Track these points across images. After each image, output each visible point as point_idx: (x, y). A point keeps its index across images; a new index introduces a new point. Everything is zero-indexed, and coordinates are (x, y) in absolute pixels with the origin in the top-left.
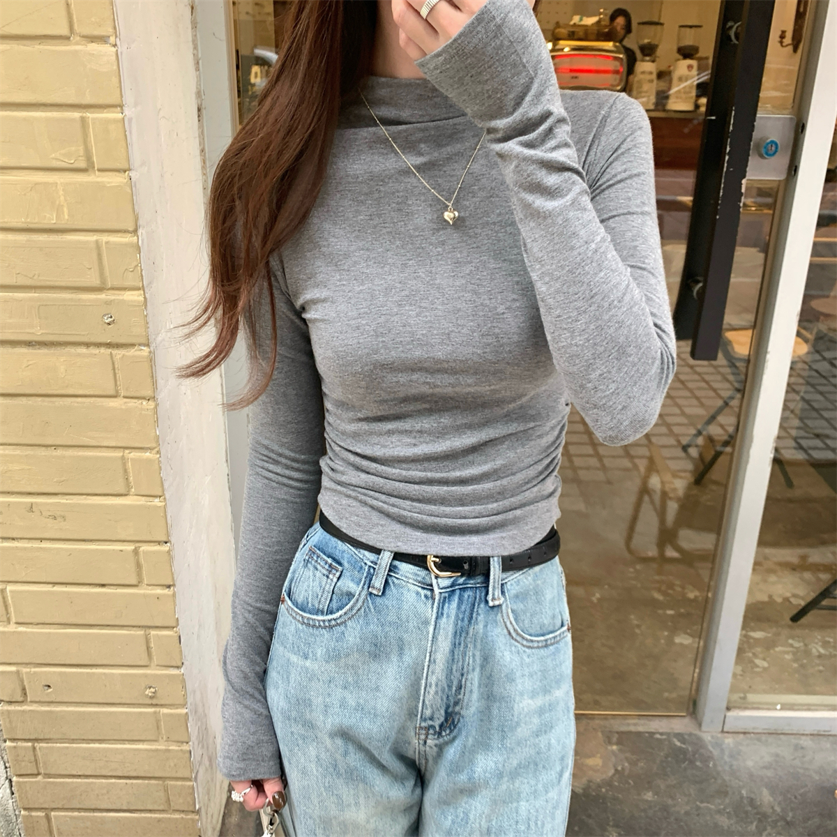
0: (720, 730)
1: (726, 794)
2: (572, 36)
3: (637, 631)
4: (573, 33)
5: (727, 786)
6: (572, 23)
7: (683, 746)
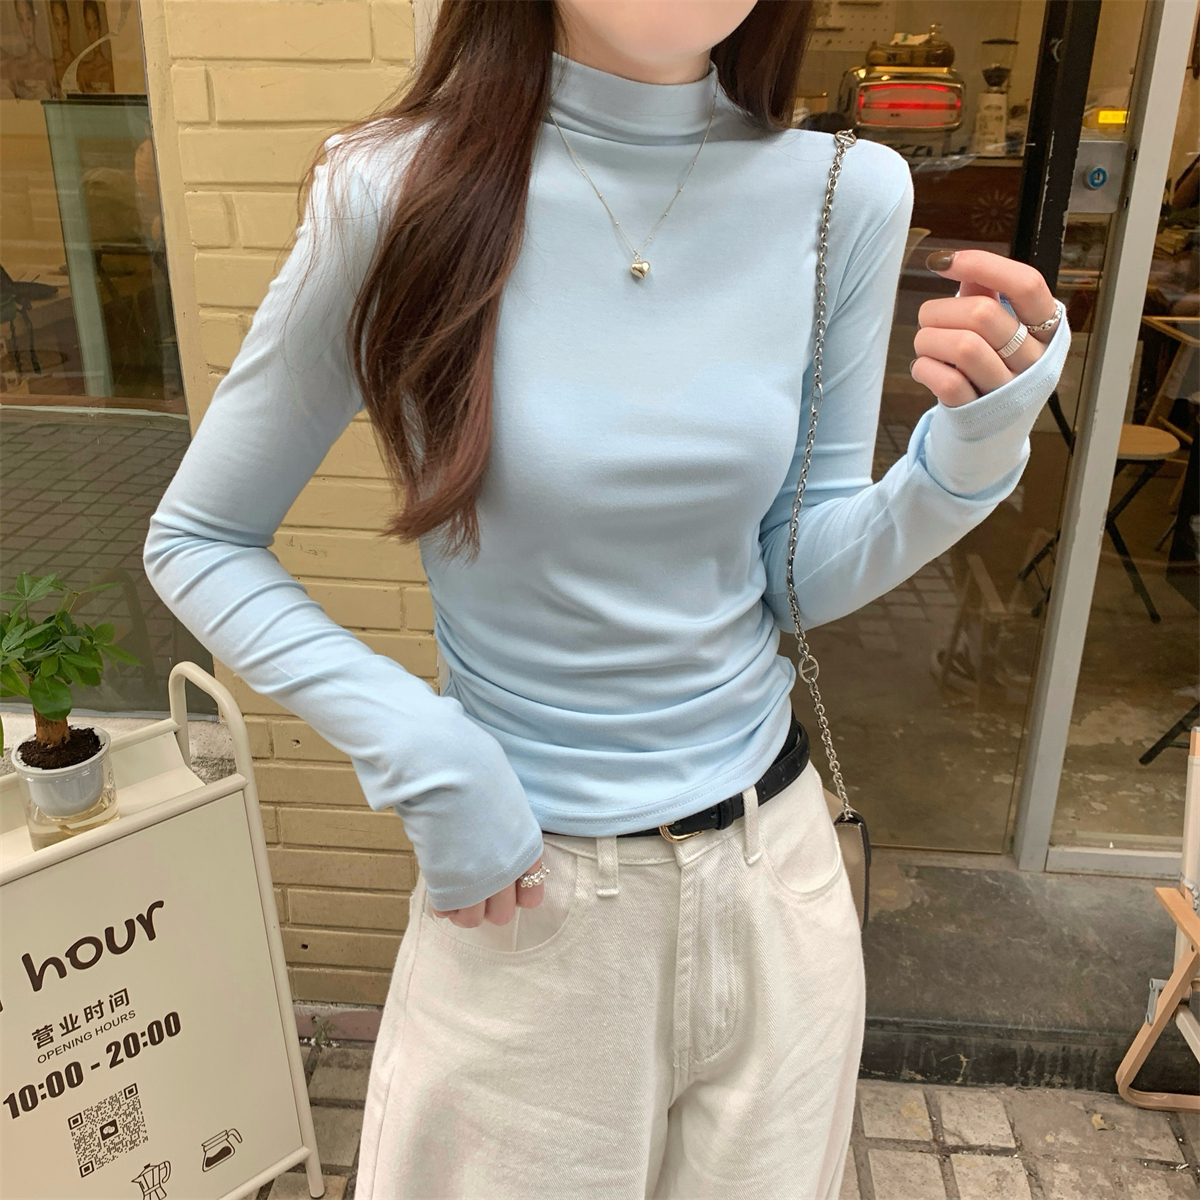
0: (1042, 869)
1: (1044, 931)
2: (892, 60)
3: (948, 768)
4: (894, 56)
5: (1045, 924)
6: (893, 43)
7: (995, 883)
